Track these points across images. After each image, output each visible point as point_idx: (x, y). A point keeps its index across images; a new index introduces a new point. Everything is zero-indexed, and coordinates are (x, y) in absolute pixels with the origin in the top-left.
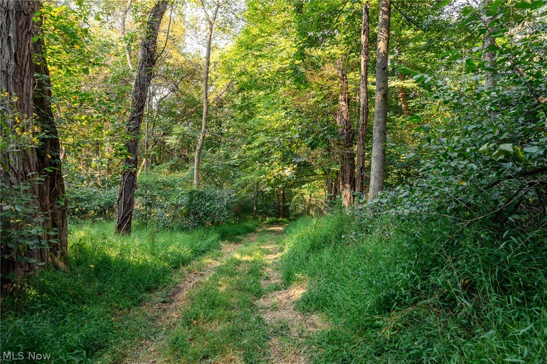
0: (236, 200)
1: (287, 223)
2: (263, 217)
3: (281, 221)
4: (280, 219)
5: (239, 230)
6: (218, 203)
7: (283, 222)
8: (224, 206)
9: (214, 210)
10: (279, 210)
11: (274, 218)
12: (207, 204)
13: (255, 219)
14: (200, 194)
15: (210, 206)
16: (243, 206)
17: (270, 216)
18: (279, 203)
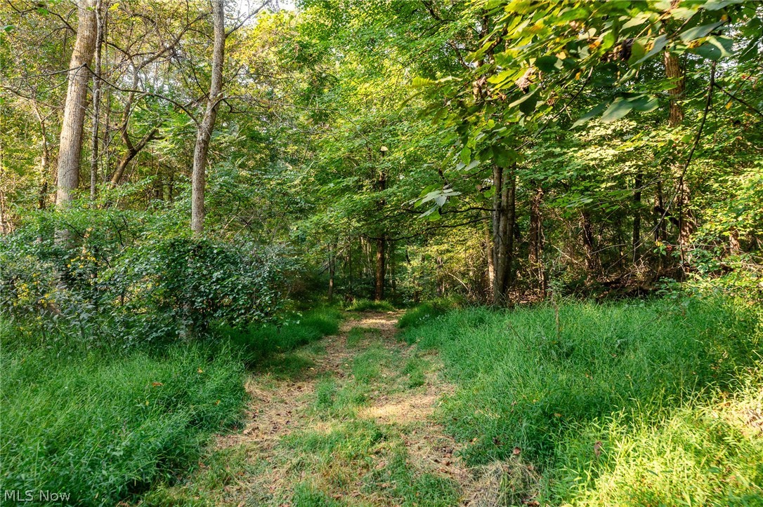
0: (297, 267)
1: (389, 310)
2: (347, 298)
3: (379, 306)
4: (377, 302)
5: (304, 333)
6: (246, 271)
7: (383, 308)
8: (264, 279)
9: (232, 290)
10: (375, 286)
11: (366, 301)
12: (216, 275)
13: (333, 302)
14: (200, 247)
15: (223, 279)
16: (311, 280)
17: (359, 297)
18: (374, 274)
